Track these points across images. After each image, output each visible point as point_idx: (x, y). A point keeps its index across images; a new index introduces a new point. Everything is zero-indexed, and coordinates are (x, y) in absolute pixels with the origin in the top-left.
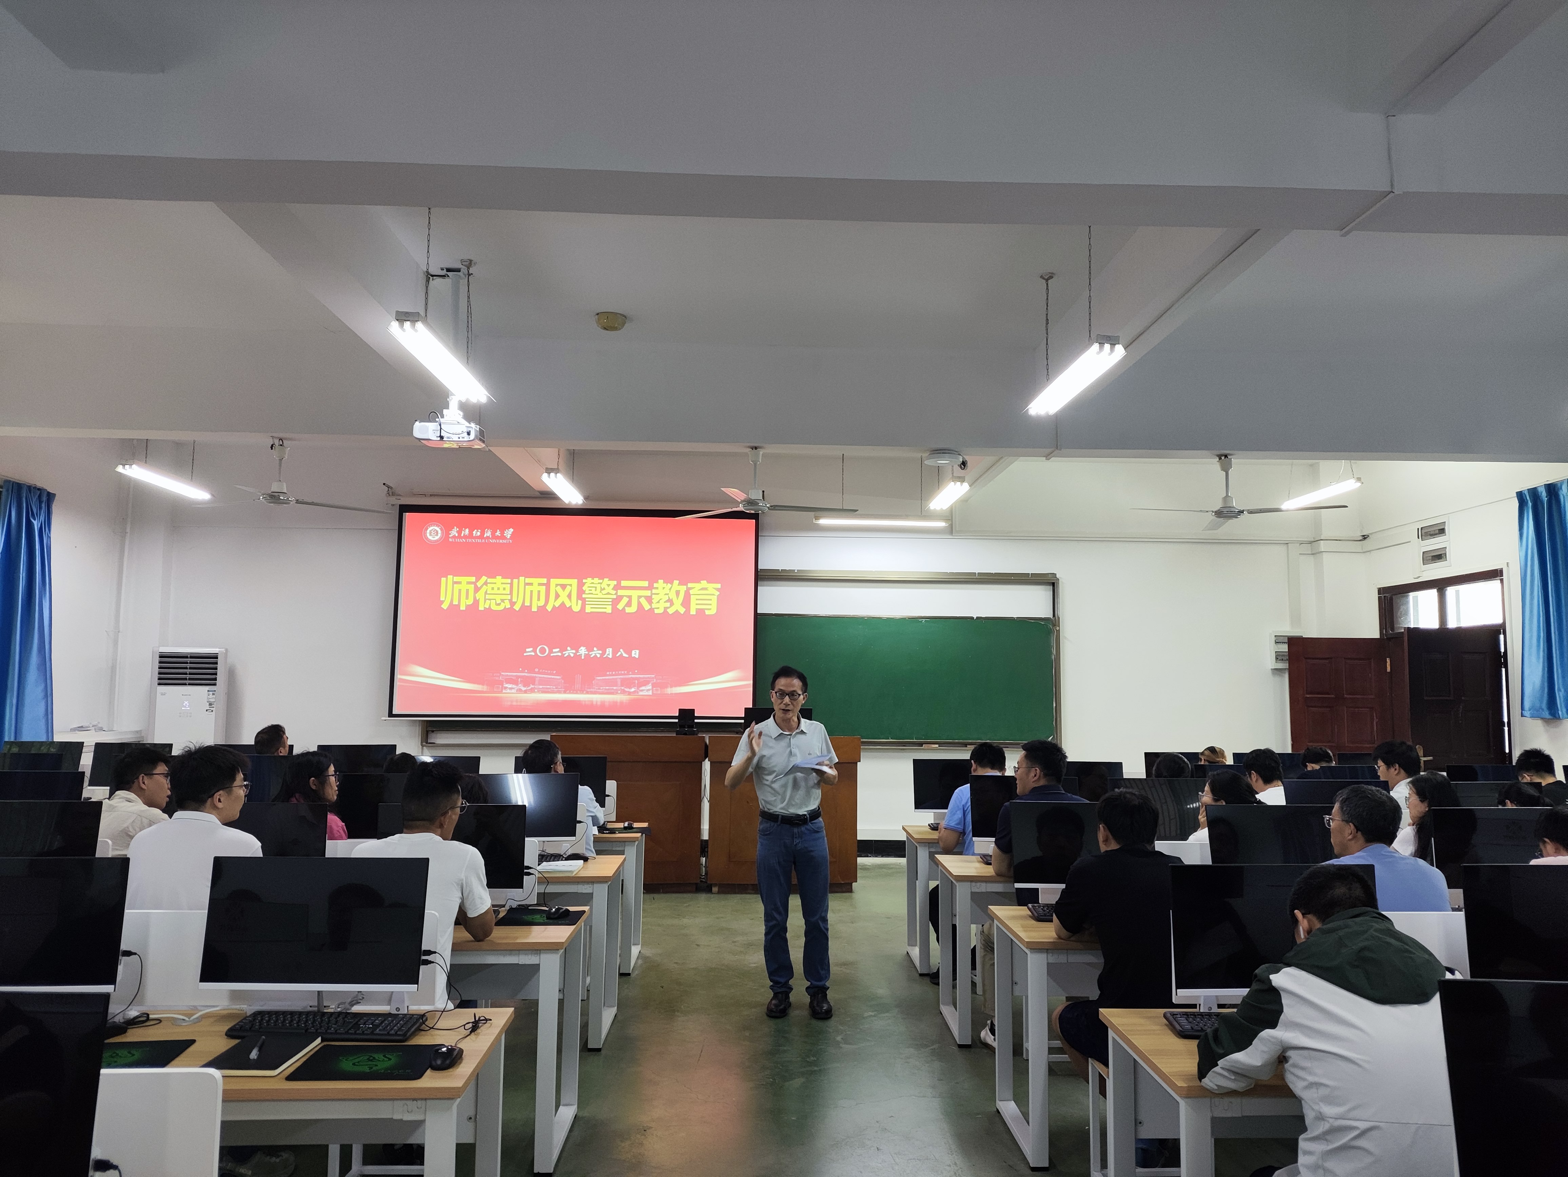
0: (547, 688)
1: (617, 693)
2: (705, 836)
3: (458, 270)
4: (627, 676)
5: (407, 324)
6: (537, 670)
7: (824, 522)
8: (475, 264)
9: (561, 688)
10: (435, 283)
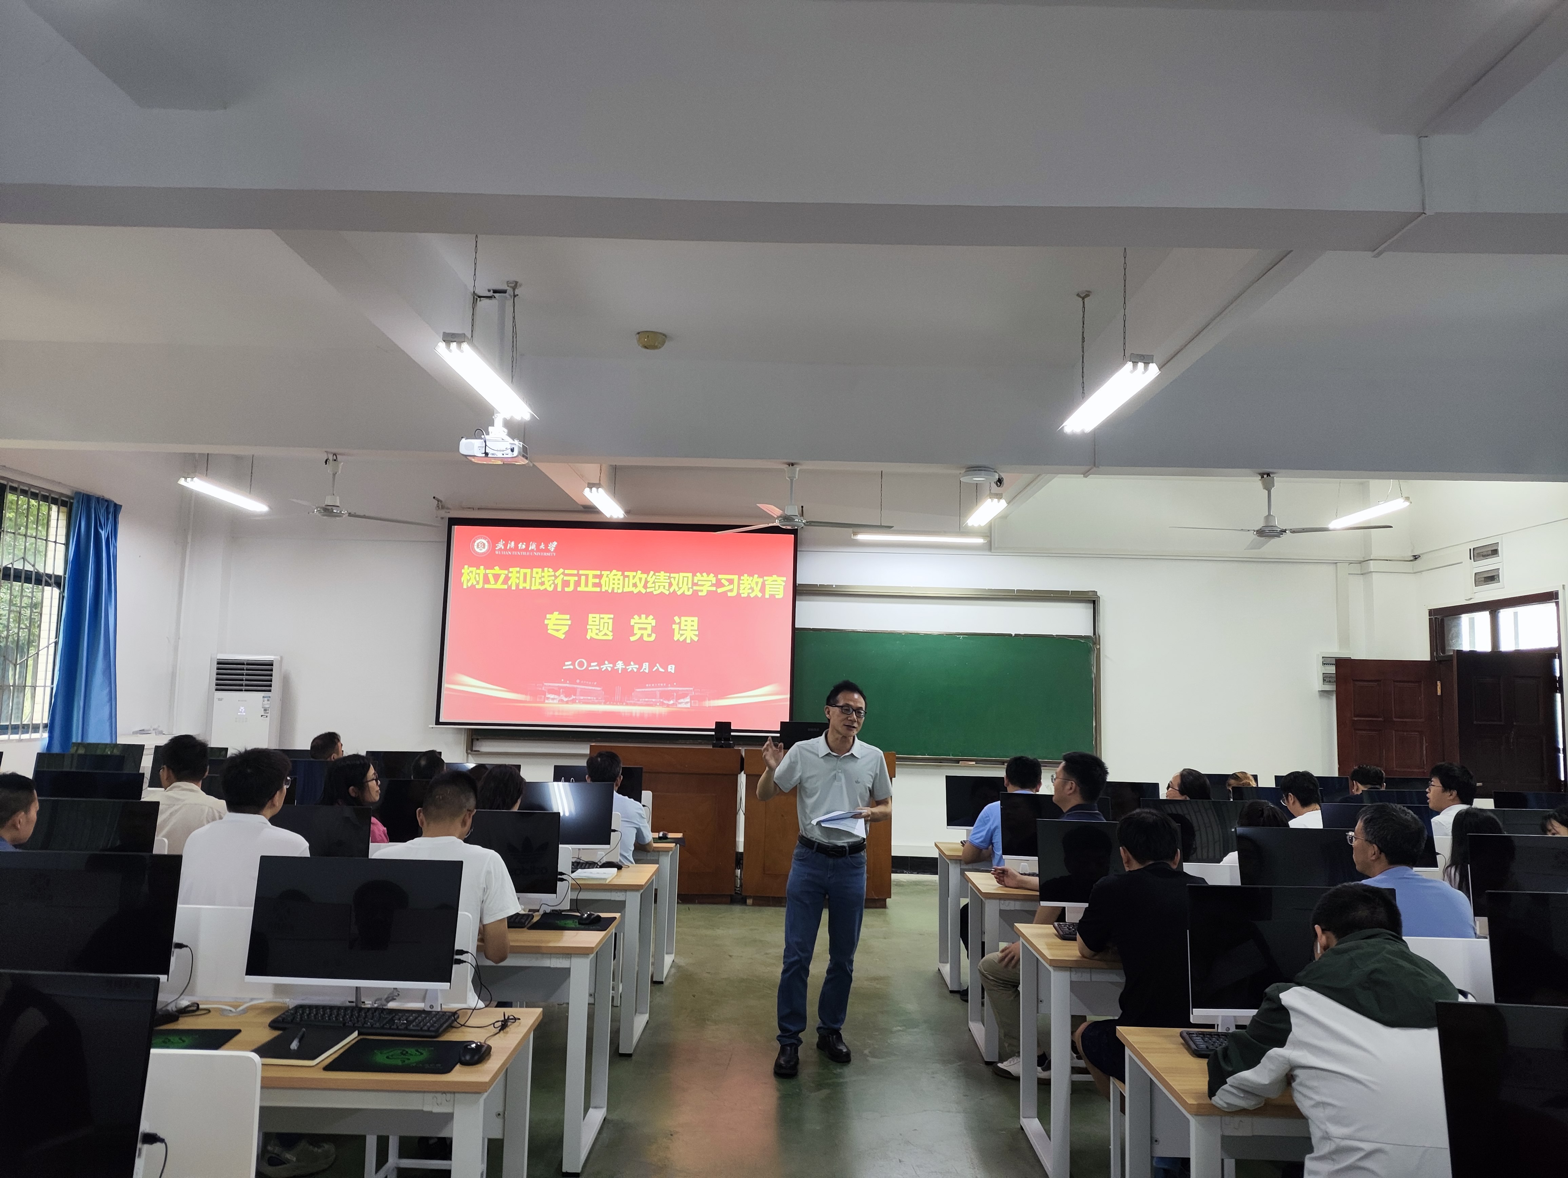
0: (588, 699)
1: (656, 705)
2: (741, 849)
3: (504, 292)
4: (666, 689)
5: (454, 345)
6: (578, 681)
7: (862, 537)
8: (520, 286)
9: (601, 699)
10: (483, 304)
